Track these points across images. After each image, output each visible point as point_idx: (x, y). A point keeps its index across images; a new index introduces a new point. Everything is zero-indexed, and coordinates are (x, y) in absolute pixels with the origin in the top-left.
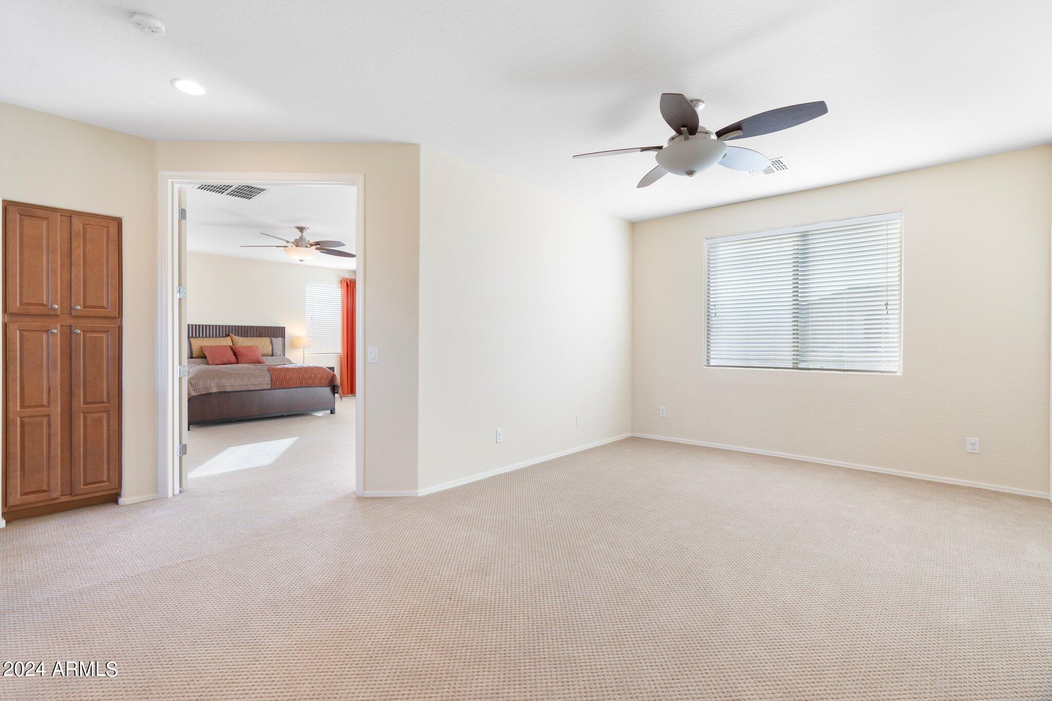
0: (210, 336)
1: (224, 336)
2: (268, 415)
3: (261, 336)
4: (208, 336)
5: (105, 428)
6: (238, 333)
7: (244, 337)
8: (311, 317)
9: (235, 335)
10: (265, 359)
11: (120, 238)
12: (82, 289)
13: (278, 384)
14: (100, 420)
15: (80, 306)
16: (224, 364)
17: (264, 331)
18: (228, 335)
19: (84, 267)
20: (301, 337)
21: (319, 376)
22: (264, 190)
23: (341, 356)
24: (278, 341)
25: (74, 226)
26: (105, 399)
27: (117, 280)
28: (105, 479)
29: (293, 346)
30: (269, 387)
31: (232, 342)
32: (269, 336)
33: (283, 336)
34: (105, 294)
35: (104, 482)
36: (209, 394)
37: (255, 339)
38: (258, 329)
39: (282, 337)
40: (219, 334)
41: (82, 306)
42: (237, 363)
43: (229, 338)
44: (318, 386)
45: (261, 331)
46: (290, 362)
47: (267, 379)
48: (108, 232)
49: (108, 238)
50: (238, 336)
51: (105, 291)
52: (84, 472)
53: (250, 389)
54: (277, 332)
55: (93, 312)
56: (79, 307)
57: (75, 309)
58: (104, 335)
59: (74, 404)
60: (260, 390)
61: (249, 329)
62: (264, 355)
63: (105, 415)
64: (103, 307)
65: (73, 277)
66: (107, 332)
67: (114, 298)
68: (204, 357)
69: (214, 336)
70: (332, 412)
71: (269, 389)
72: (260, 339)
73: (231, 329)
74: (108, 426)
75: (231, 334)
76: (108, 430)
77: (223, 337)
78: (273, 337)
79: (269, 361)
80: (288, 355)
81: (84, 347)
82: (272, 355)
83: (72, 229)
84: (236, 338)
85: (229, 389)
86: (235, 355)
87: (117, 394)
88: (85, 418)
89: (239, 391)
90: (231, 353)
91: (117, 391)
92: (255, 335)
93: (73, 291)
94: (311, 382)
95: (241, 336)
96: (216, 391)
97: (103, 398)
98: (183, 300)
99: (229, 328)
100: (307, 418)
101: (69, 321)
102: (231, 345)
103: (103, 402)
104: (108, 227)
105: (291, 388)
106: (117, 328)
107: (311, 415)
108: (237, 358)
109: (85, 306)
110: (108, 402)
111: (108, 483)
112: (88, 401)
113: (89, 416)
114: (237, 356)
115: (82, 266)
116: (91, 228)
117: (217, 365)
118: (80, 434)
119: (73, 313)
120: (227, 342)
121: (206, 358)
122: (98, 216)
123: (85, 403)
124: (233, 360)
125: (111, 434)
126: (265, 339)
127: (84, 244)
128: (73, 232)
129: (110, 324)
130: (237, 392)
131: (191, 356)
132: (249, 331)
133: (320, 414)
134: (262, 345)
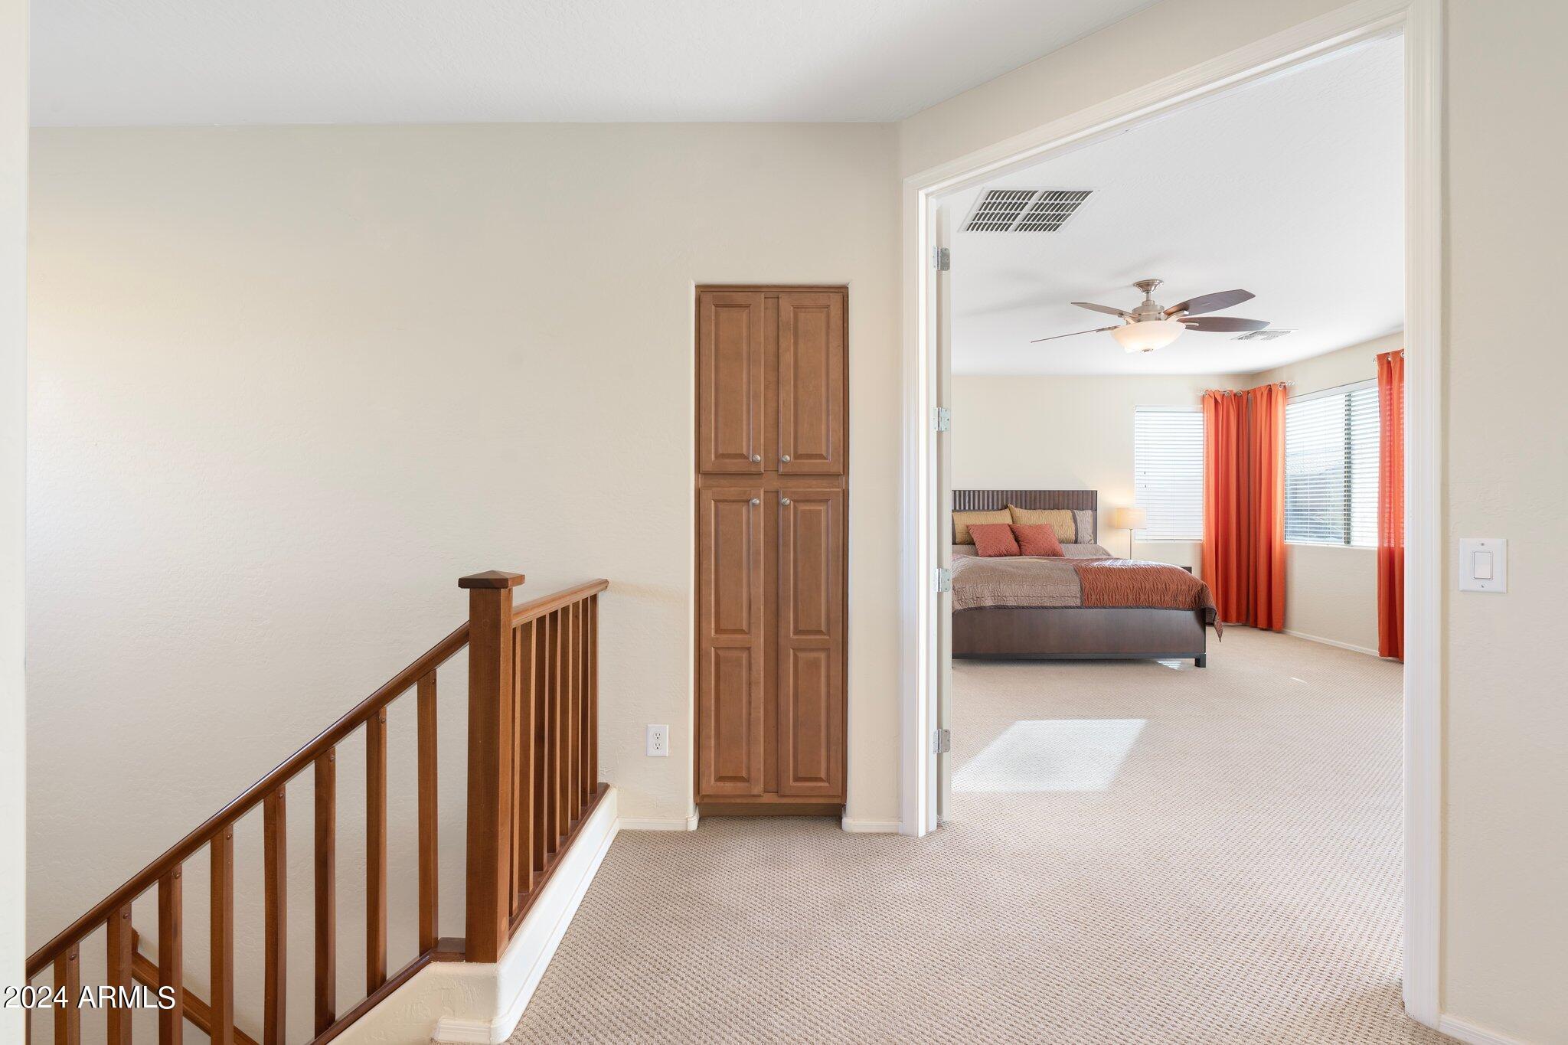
0: (979, 508)
1: (1000, 507)
2: (1076, 656)
3: (1056, 507)
4: (976, 508)
5: (823, 679)
6: (1021, 502)
7: (1030, 509)
8: (1144, 470)
9: (1016, 507)
10: (1063, 548)
11: (845, 325)
12: (792, 425)
13: (1094, 597)
14: (814, 665)
15: (790, 456)
16: (1000, 556)
17: (1061, 498)
18: (1006, 507)
19: (796, 386)
20: (1128, 508)
21: (1173, 587)
22: (1090, 192)
23: (1202, 546)
24: (1085, 516)
25: (782, 313)
26: (823, 628)
27: (842, 404)
28: (823, 775)
29: (1113, 526)
30: (1078, 602)
31: (1012, 517)
32: (1070, 506)
33: (1094, 508)
34: (824, 432)
35: (818, 779)
36: (981, 608)
37: (1047, 512)
38: (1052, 494)
39: (1091, 509)
40: (993, 505)
41: (792, 455)
42: (1021, 555)
43: (1007, 511)
44: (1170, 608)
45: (1056, 499)
46: (1109, 557)
47: (1075, 589)
48: (828, 316)
49: (828, 327)
50: (1021, 508)
51: (824, 427)
52: (794, 756)
53: (1045, 605)
54: (1082, 501)
55: (808, 465)
56: (788, 458)
57: (783, 462)
58: (822, 508)
59: (782, 632)
60: (1062, 608)
61: (1038, 495)
62: (1061, 542)
63: (823, 656)
64: (821, 457)
65: (781, 402)
66: (827, 501)
67: (836, 437)
68: (972, 543)
69: (986, 508)
70: (1200, 663)
71: (1078, 607)
72: (1055, 512)
73: (1009, 496)
74: (828, 677)
75: (1009, 505)
76: (828, 685)
77: (998, 509)
78: (1077, 509)
79: (1071, 552)
80: (1102, 542)
81: (795, 531)
82: (1076, 542)
83: (780, 319)
84: (1019, 512)
85: (1011, 603)
86: (1017, 540)
87: (841, 619)
88: (796, 658)
89: (1027, 608)
90: (1011, 537)
91: (841, 614)
92: (1047, 507)
93: (781, 430)
94: (1156, 598)
95: (1026, 509)
96: (990, 604)
97: (820, 624)
98: (945, 435)
99: (1007, 494)
100: (1149, 669)
101: (775, 484)
102: (1011, 523)
103: (820, 632)
104: (828, 307)
105: (1118, 607)
106: (841, 495)
107: (1155, 663)
108: (1020, 546)
109: (797, 456)
110: (828, 633)
111: (826, 784)
112: (800, 629)
113: (801, 655)
114: (1020, 542)
115: (792, 383)
116: (805, 312)
117: (990, 556)
118: (789, 687)
119: (781, 470)
120: (1003, 518)
121: (974, 544)
122: (815, 290)
123: (797, 632)
124: (1013, 549)
125: (831, 691)
126: (1063, 512)
127: (796, 343)
128: (780, 323)
129: (830, 488)
130: (1023, 607)
131: (954, 543)
132: (1038, 500)
133: (1174, 664)
134: (1059, 522)
